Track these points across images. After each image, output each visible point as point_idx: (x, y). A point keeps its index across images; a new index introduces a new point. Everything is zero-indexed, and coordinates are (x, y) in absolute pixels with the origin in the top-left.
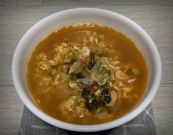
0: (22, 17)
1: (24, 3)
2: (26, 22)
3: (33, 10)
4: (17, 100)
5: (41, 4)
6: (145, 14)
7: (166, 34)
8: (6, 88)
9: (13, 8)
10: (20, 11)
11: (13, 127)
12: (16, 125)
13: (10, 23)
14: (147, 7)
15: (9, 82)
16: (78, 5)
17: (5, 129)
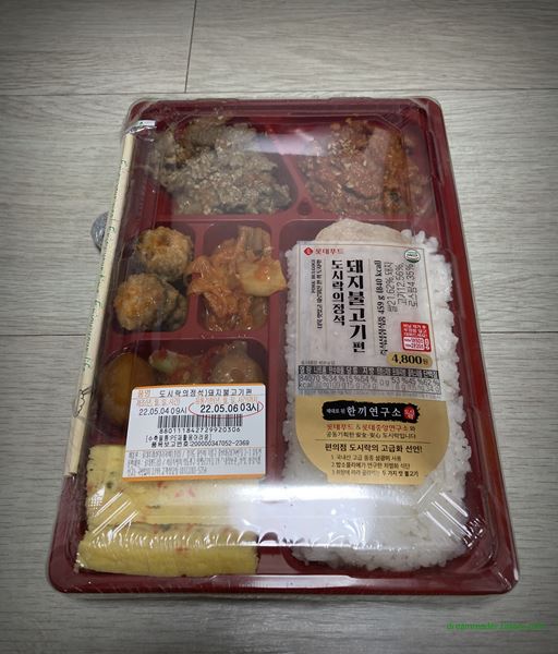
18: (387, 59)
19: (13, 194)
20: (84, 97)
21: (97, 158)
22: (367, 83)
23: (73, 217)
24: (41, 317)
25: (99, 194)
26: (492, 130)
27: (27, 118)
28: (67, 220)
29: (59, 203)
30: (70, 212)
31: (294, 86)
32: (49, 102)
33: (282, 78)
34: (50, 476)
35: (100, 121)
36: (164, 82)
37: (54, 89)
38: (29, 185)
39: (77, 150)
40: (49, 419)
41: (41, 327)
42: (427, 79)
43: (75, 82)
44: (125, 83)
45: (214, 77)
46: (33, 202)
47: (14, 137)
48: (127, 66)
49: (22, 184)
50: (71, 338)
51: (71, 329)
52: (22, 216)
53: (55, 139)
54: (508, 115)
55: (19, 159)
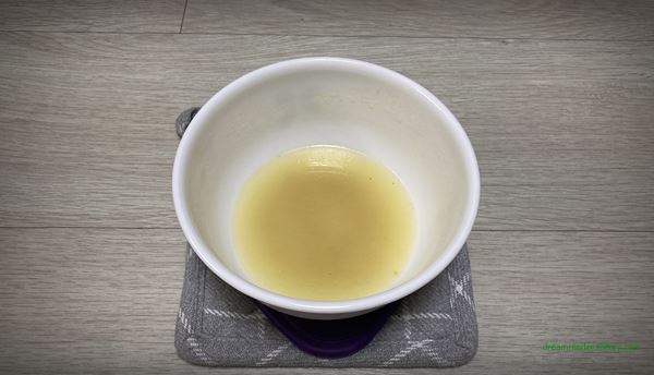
0: (130, 64)
1: (135, 27)
2: (139, 77)
3: (157, 46)
4: (115, 260)
5: (178, 29)
6: (429, 61)
7: (474, 113)
8: (91, 233)
9: (107, 40)
10: (124, 48)
11: (106, 319)
12: (114, 315)
13: (101, 77)
14: (435, 44)
15: (98, 219)
16: (269, 35)
17: (88, 322)
18: (346, 11)
19: (32, 113)
20: (97, 35)
21: (104, 85)
22: (329, 30)
23: (80, 132)
24: (49, 213)
25: (103, 114)
26: (424, 70)
27: (47, 50)
28: (75, 135)
29: (70, 121)
30: (78, 128)
31: (269, 30)
32: (66, 38)
33: (260, 23)
34: (45, 340)
35: (108, 54)
36: (164, 24)
37: (72, 27)
38: (46, 106)
39: (87, 77)
40: (49, 295)
41: (47, 221)
42: (376, 27)
43: (90, 22)
44: (131, 24)
45: (205, 21)
46: (49, 120)
47: (37, 66)
48: (135, 10)
49: (39, 104)
50: (71, 231)
51: (72, 223)
52: (36, 130)
53: (70, 68)
54: (439, 58)
55: (38, 84)
